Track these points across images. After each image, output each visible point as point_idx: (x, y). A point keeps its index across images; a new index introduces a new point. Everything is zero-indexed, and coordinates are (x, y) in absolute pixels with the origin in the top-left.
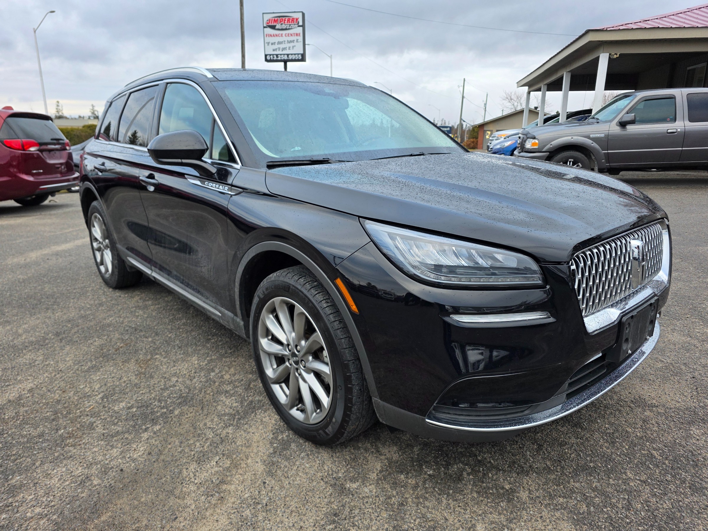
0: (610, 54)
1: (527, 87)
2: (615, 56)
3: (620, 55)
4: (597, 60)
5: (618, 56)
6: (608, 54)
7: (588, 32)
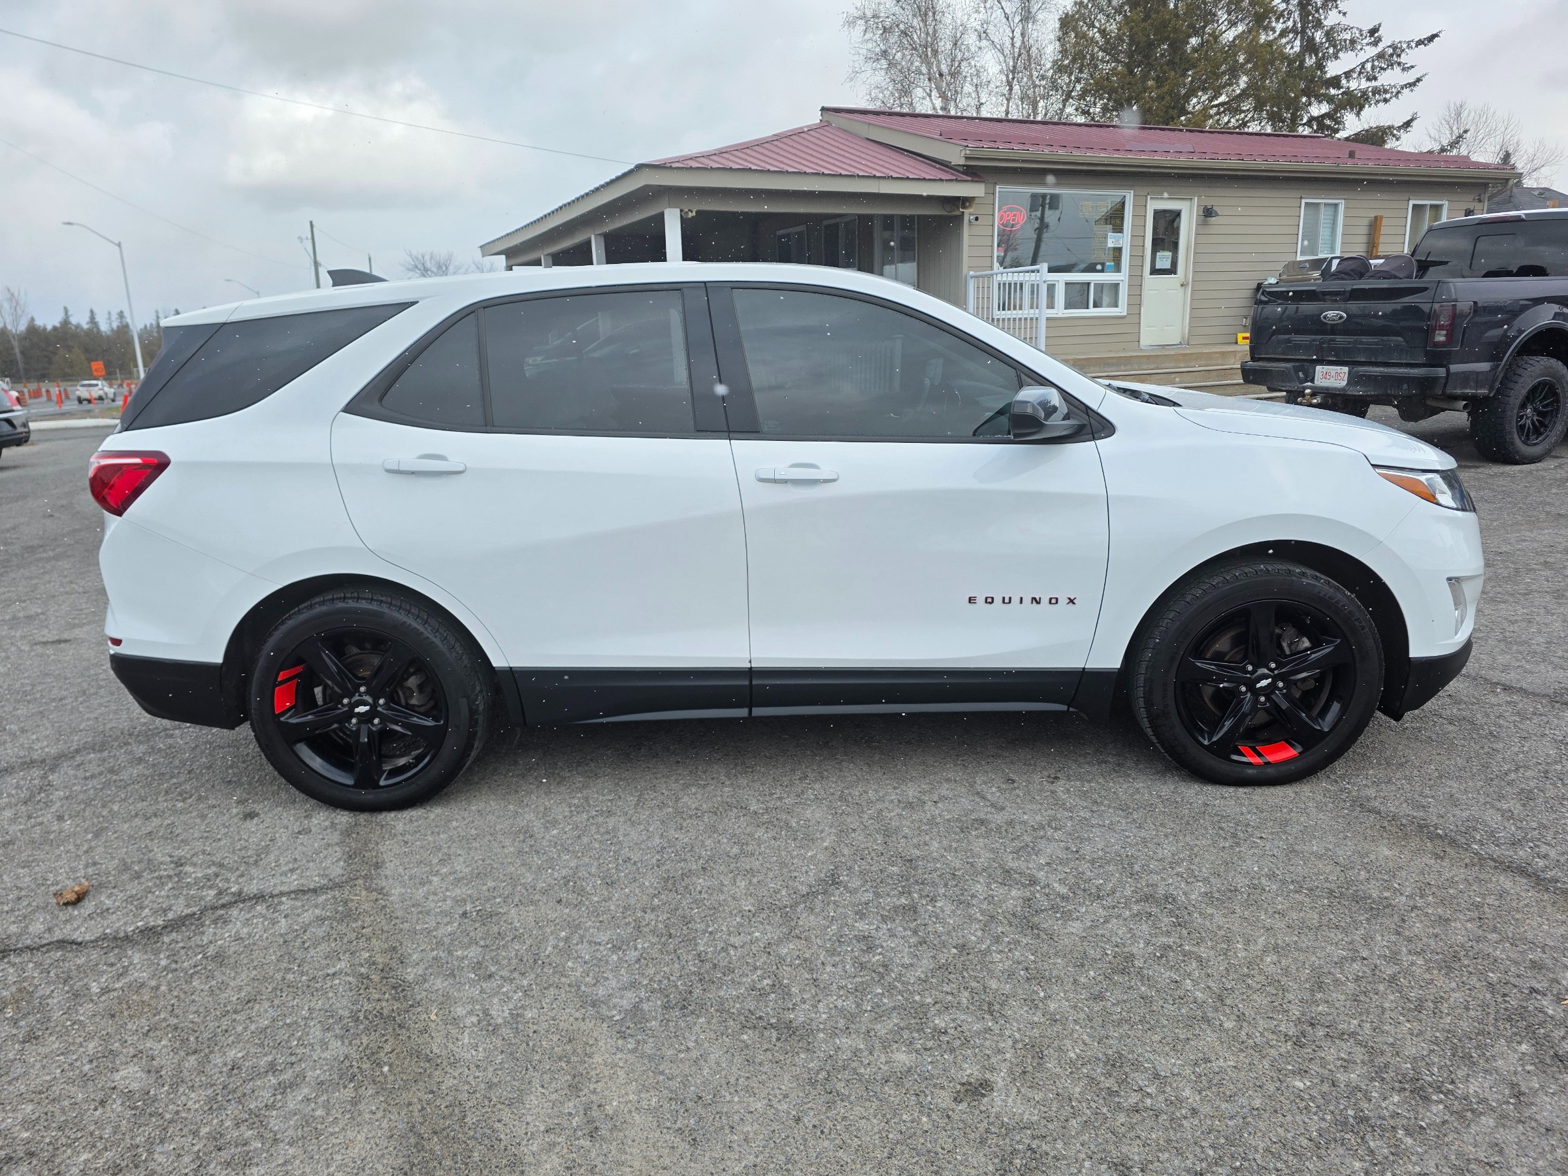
0: (681, 211)
1: (504, 257)
2: (690, 215)
3: (696, 212)
4: (660, 219)
5: (694, 214)
6: (678, 210)
7: (640, 167)
